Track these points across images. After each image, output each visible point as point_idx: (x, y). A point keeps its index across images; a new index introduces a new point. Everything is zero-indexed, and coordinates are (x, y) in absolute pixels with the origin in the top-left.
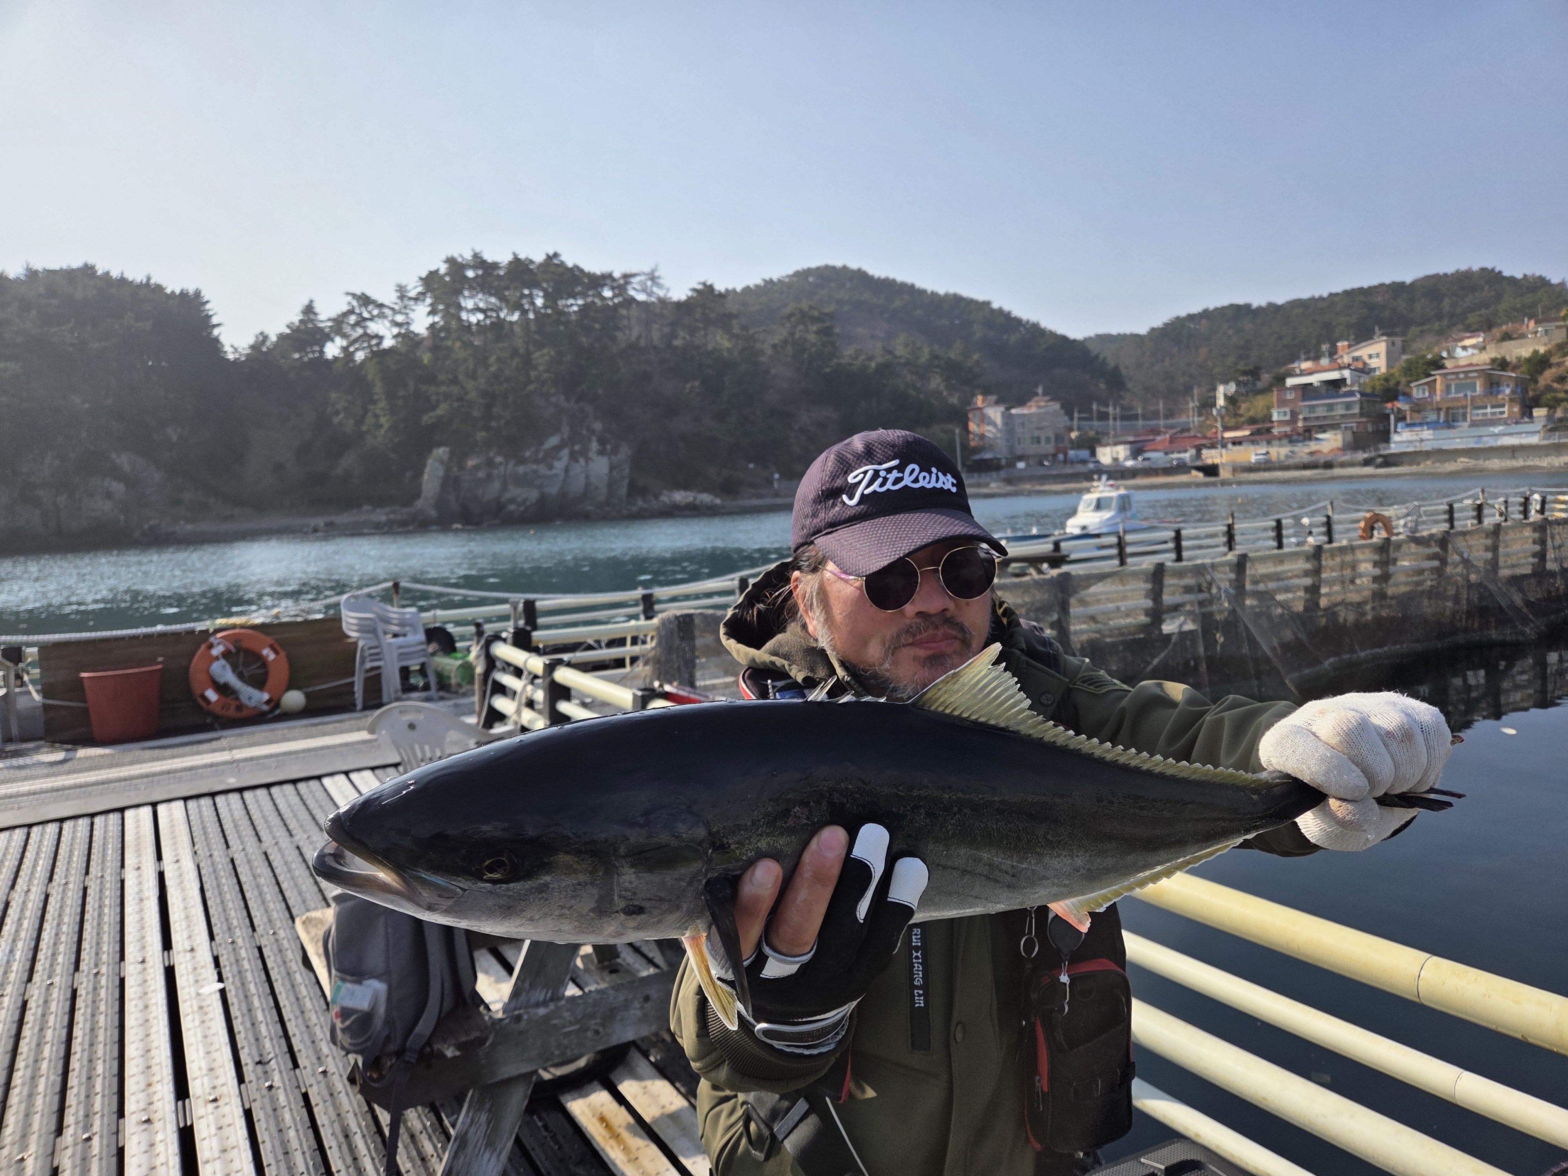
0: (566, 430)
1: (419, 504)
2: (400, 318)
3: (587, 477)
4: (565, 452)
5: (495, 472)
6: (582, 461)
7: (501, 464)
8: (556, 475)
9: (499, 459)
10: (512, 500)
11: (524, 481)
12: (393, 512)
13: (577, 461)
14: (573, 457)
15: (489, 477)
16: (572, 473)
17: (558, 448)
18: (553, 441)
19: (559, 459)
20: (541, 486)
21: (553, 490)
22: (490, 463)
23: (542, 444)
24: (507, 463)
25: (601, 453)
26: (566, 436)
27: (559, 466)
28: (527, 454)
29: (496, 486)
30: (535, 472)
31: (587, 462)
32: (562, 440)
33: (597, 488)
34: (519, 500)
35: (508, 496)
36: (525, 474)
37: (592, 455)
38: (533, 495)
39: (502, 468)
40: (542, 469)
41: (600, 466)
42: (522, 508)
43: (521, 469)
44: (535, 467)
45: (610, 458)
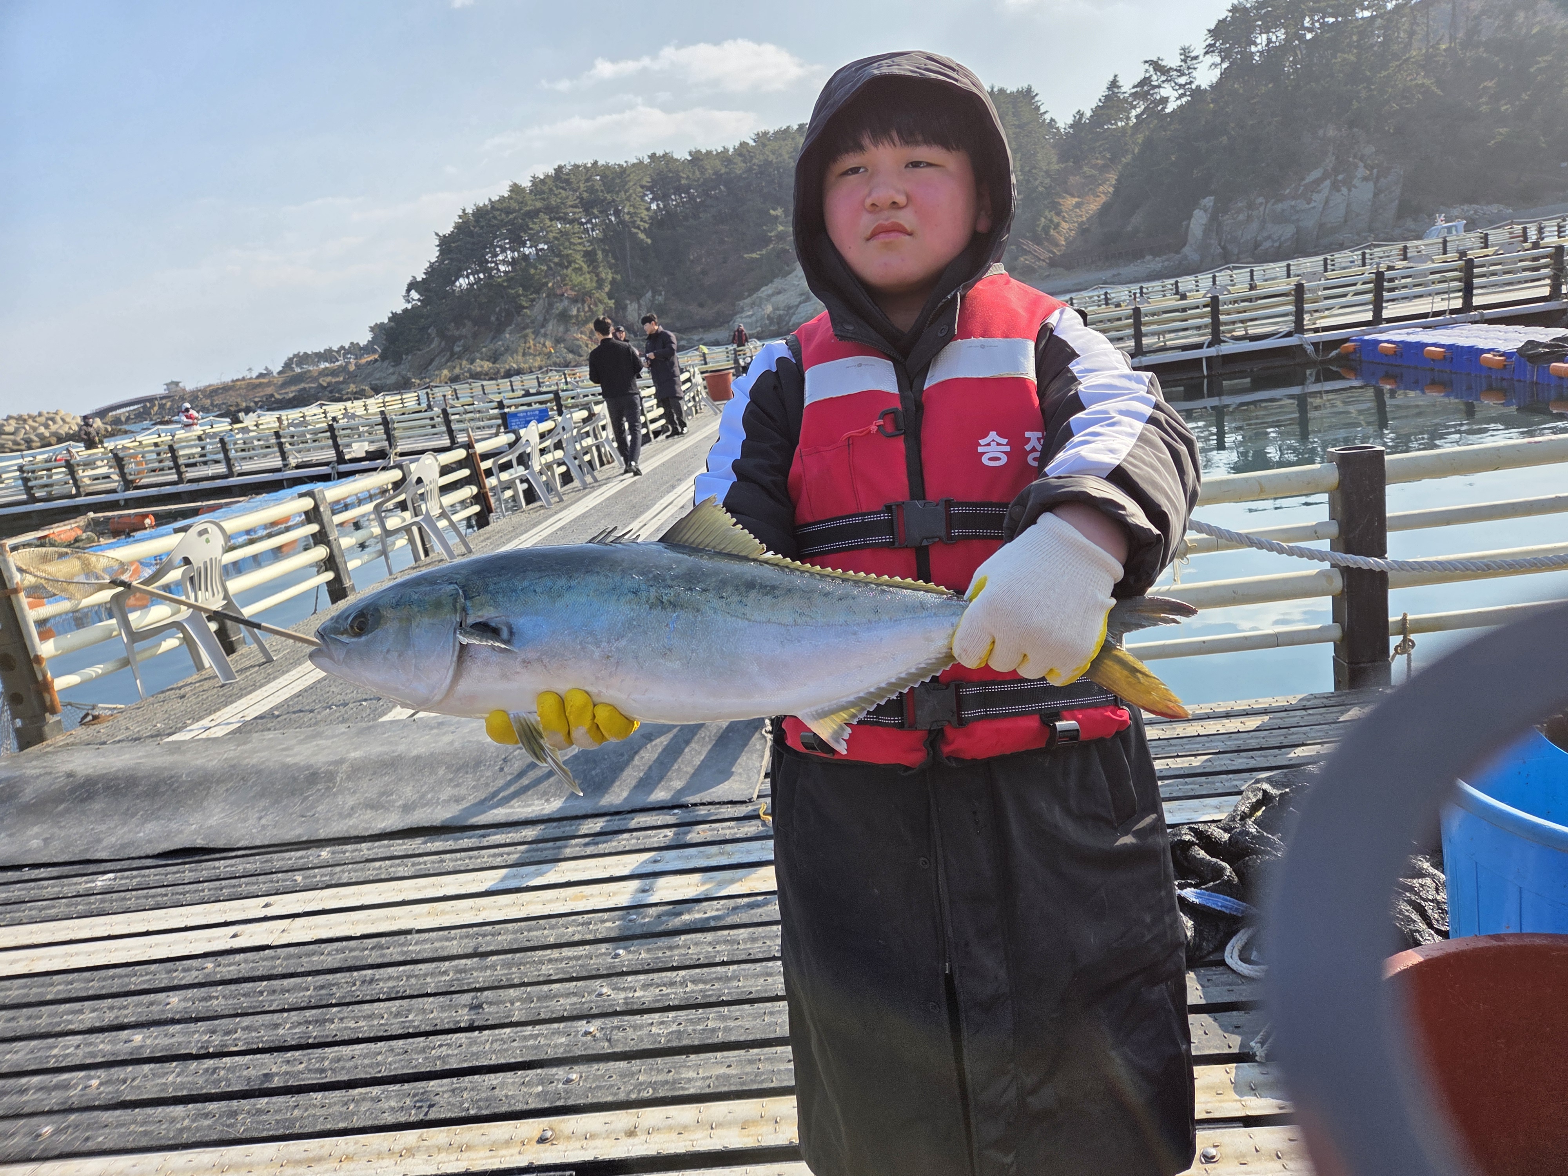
0: (1330, 161)
1: (1186, 250)
2: (1182, 80)
3: (1348, 205)
4: (1328, 183)
5: (1255, 213)
6: (1344, 190)
7: (1261, 204)
8: (1314, 208)
9: (1261, 200)
10: (1269, 237)
11: (1281, 219)
12: (1168, 260)
13: (1339, 191)
14: (1335, 187)
15: (1249, 218)
16: (1331, 204)
17: (1318, 182)
18: (1316, 174)
19: (1319, 192)
20: (1298, 220)
21: (1309, 223)
22: (1251, 206)
23: (1303, 179)
24: (1267, 203)
25: (1365, 179)
26: (1329, 168)
27: (1318, 199)
28: (1287, 191)
29: (1255, 225)
30: (1292, 207)
31: (1349, 190)
32: (1326, 170)
33: (1358, 215)
34: (1275, 237)
35: (1265, 234)
36: (1283, 210)
37: (1356, 182)
38: (1289, 230)
39: (1262, 209)
40: (1302, 205)
41: (1363, 192)
42: (1277, 244)
43: (1279, 207)
44: (1293, 203)
45: (1375, 184)
